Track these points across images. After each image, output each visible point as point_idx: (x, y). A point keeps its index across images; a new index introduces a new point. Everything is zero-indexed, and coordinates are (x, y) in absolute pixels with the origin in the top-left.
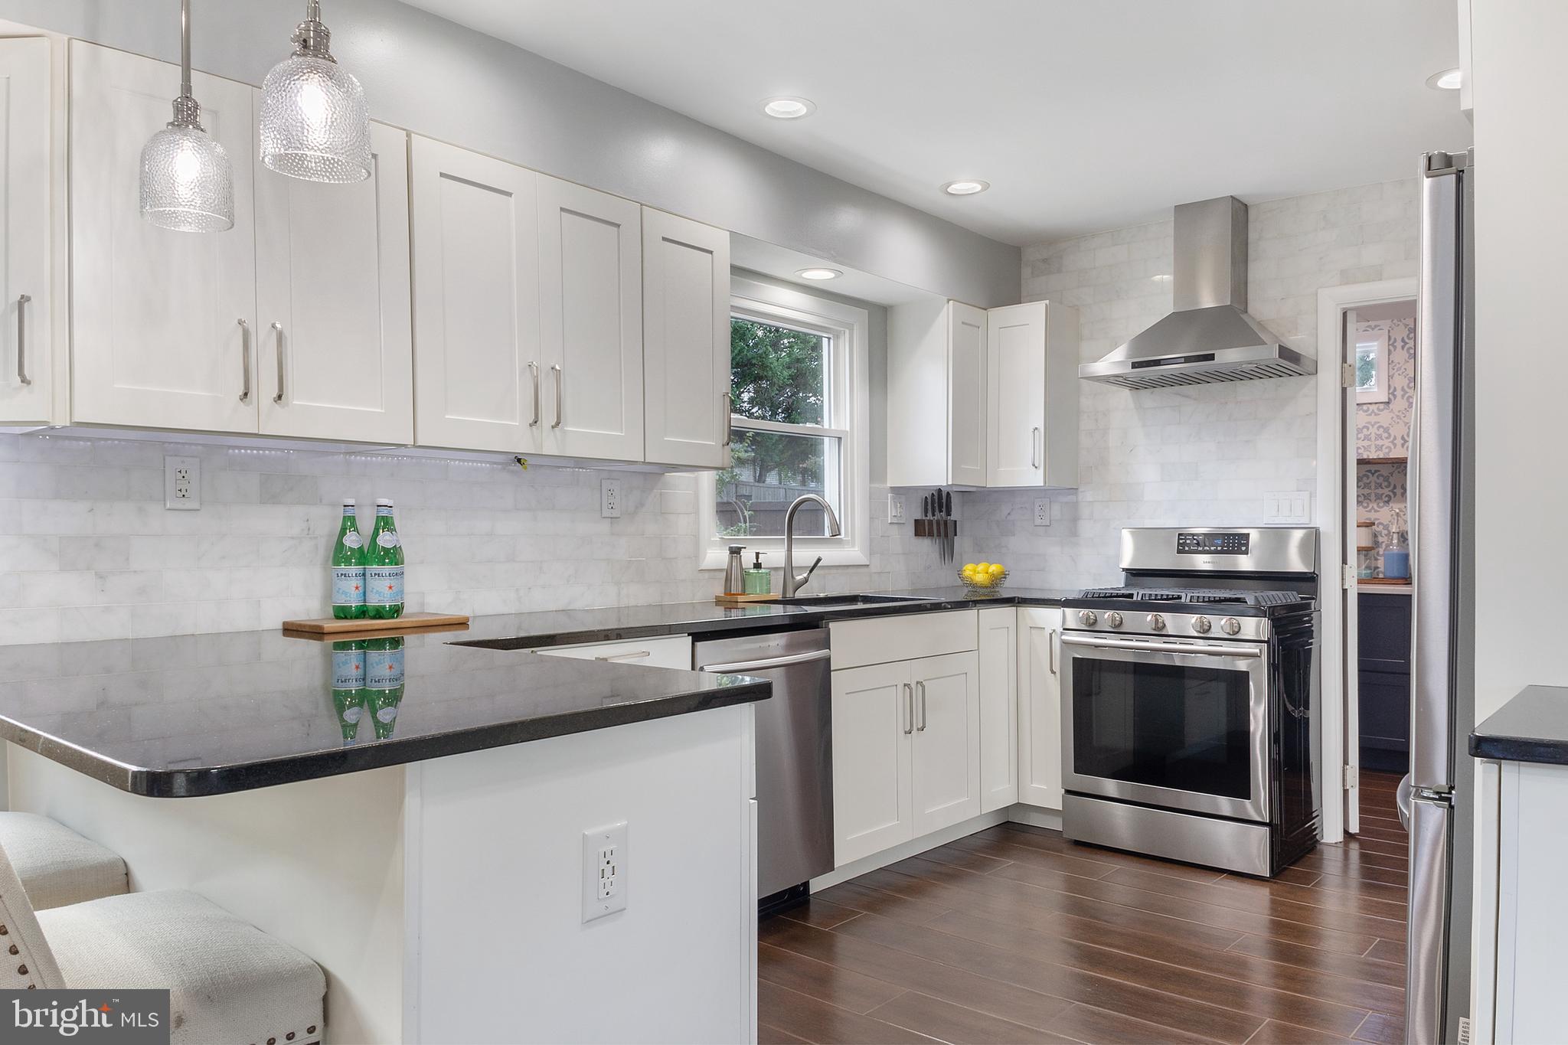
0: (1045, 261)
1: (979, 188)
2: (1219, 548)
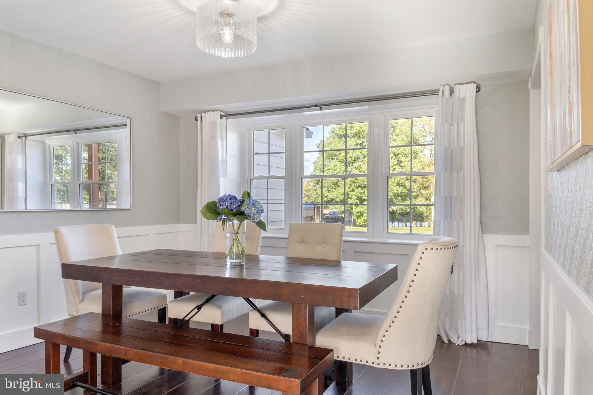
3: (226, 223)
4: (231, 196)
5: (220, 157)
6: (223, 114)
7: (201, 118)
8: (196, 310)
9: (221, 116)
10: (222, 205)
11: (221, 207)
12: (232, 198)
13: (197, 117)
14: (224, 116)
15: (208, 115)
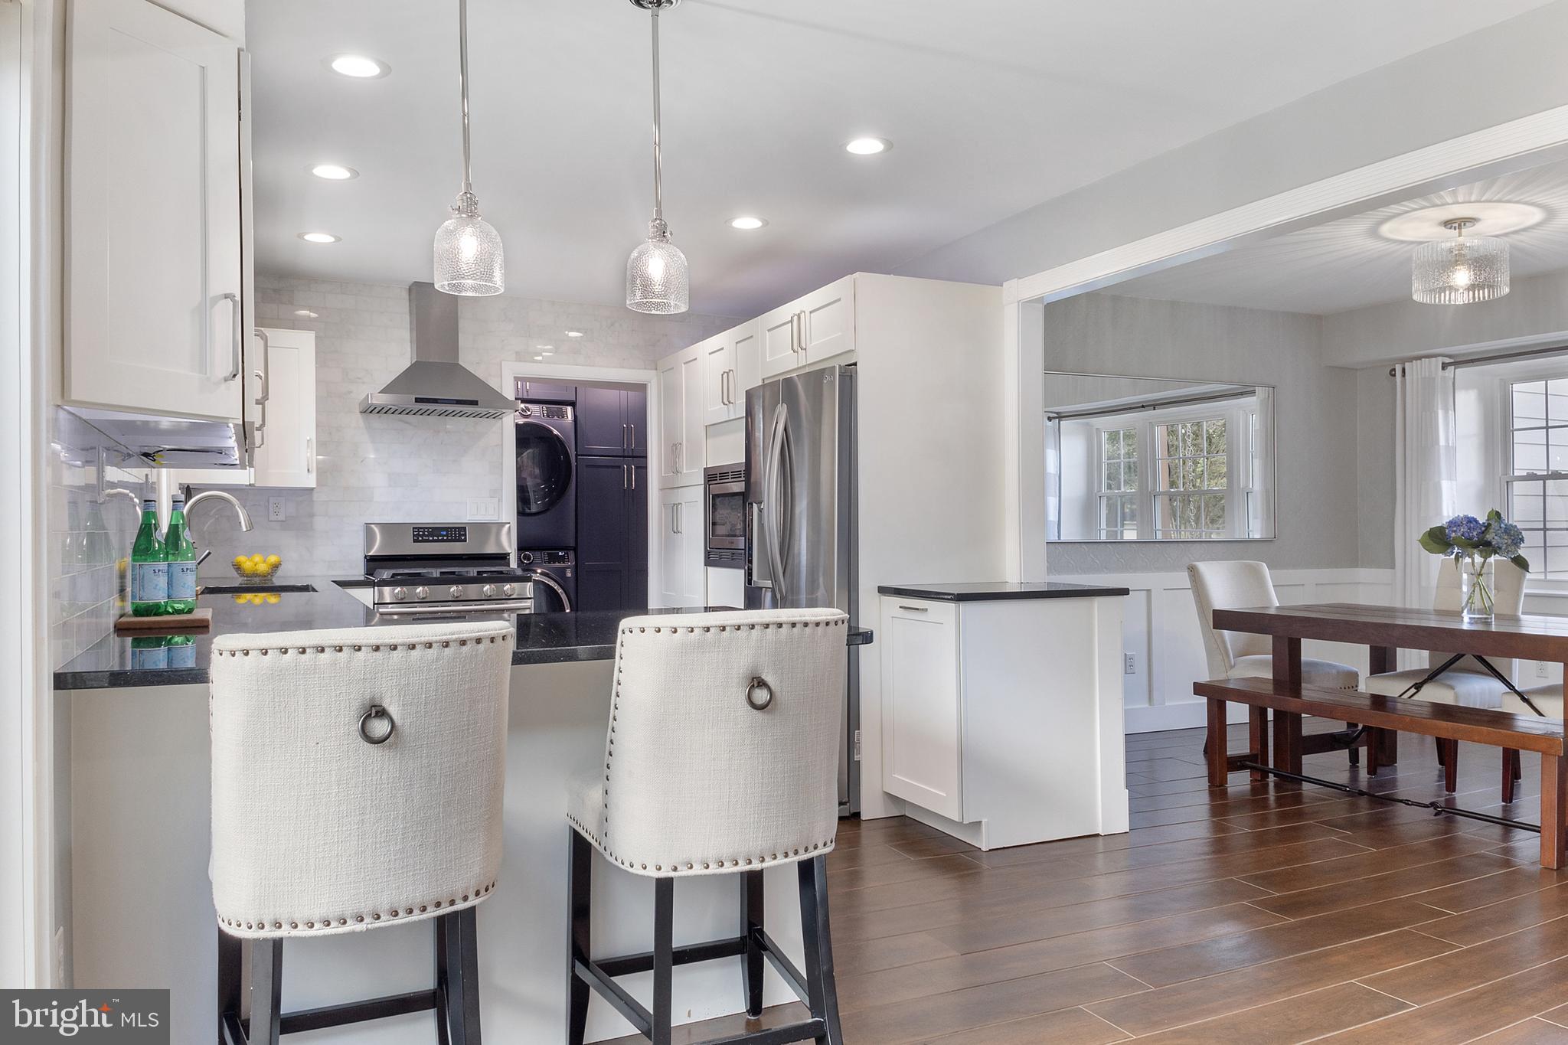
0: (275, 291)
1: (332, 239)
2: (445, 538)
3: (1460, 559)
4: (1468, 518)
5: (1442, 442)
6: (1447, 360)
7: (1404, 370)
8: (1413, 690)
9: (1444, 366)
10: (1455, 531)
11: (1453, 535)
12: (1471, 521)
13: (1394, 370)
14: (1450, 364)
15: (1417, 367)
